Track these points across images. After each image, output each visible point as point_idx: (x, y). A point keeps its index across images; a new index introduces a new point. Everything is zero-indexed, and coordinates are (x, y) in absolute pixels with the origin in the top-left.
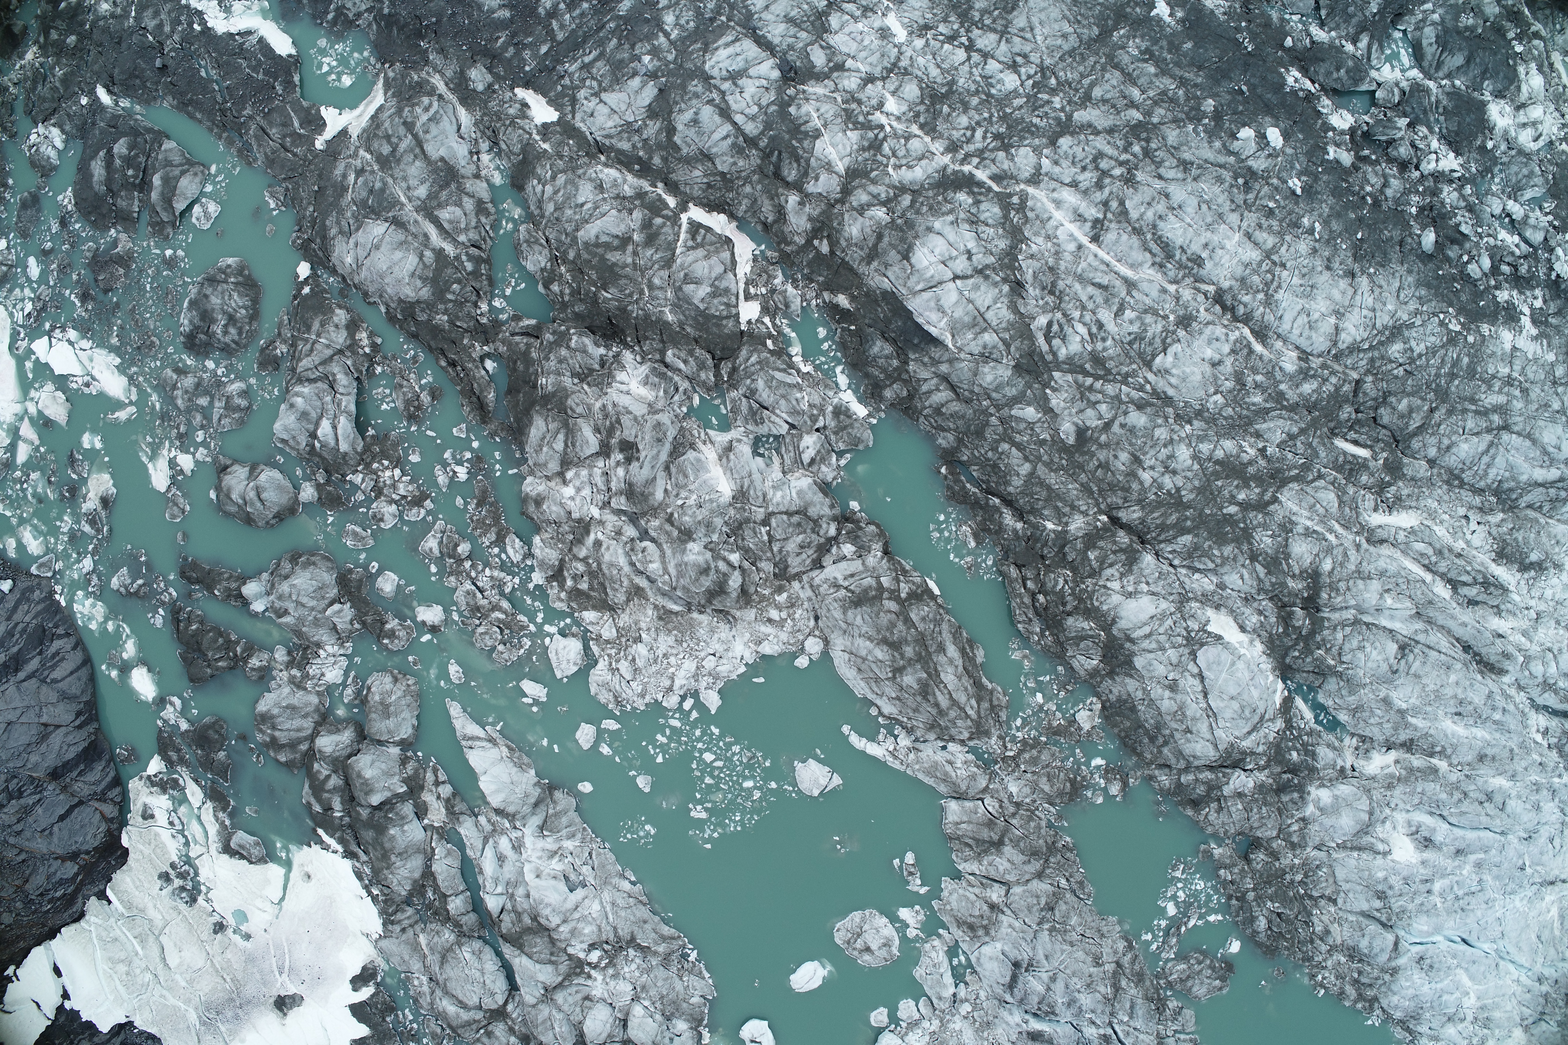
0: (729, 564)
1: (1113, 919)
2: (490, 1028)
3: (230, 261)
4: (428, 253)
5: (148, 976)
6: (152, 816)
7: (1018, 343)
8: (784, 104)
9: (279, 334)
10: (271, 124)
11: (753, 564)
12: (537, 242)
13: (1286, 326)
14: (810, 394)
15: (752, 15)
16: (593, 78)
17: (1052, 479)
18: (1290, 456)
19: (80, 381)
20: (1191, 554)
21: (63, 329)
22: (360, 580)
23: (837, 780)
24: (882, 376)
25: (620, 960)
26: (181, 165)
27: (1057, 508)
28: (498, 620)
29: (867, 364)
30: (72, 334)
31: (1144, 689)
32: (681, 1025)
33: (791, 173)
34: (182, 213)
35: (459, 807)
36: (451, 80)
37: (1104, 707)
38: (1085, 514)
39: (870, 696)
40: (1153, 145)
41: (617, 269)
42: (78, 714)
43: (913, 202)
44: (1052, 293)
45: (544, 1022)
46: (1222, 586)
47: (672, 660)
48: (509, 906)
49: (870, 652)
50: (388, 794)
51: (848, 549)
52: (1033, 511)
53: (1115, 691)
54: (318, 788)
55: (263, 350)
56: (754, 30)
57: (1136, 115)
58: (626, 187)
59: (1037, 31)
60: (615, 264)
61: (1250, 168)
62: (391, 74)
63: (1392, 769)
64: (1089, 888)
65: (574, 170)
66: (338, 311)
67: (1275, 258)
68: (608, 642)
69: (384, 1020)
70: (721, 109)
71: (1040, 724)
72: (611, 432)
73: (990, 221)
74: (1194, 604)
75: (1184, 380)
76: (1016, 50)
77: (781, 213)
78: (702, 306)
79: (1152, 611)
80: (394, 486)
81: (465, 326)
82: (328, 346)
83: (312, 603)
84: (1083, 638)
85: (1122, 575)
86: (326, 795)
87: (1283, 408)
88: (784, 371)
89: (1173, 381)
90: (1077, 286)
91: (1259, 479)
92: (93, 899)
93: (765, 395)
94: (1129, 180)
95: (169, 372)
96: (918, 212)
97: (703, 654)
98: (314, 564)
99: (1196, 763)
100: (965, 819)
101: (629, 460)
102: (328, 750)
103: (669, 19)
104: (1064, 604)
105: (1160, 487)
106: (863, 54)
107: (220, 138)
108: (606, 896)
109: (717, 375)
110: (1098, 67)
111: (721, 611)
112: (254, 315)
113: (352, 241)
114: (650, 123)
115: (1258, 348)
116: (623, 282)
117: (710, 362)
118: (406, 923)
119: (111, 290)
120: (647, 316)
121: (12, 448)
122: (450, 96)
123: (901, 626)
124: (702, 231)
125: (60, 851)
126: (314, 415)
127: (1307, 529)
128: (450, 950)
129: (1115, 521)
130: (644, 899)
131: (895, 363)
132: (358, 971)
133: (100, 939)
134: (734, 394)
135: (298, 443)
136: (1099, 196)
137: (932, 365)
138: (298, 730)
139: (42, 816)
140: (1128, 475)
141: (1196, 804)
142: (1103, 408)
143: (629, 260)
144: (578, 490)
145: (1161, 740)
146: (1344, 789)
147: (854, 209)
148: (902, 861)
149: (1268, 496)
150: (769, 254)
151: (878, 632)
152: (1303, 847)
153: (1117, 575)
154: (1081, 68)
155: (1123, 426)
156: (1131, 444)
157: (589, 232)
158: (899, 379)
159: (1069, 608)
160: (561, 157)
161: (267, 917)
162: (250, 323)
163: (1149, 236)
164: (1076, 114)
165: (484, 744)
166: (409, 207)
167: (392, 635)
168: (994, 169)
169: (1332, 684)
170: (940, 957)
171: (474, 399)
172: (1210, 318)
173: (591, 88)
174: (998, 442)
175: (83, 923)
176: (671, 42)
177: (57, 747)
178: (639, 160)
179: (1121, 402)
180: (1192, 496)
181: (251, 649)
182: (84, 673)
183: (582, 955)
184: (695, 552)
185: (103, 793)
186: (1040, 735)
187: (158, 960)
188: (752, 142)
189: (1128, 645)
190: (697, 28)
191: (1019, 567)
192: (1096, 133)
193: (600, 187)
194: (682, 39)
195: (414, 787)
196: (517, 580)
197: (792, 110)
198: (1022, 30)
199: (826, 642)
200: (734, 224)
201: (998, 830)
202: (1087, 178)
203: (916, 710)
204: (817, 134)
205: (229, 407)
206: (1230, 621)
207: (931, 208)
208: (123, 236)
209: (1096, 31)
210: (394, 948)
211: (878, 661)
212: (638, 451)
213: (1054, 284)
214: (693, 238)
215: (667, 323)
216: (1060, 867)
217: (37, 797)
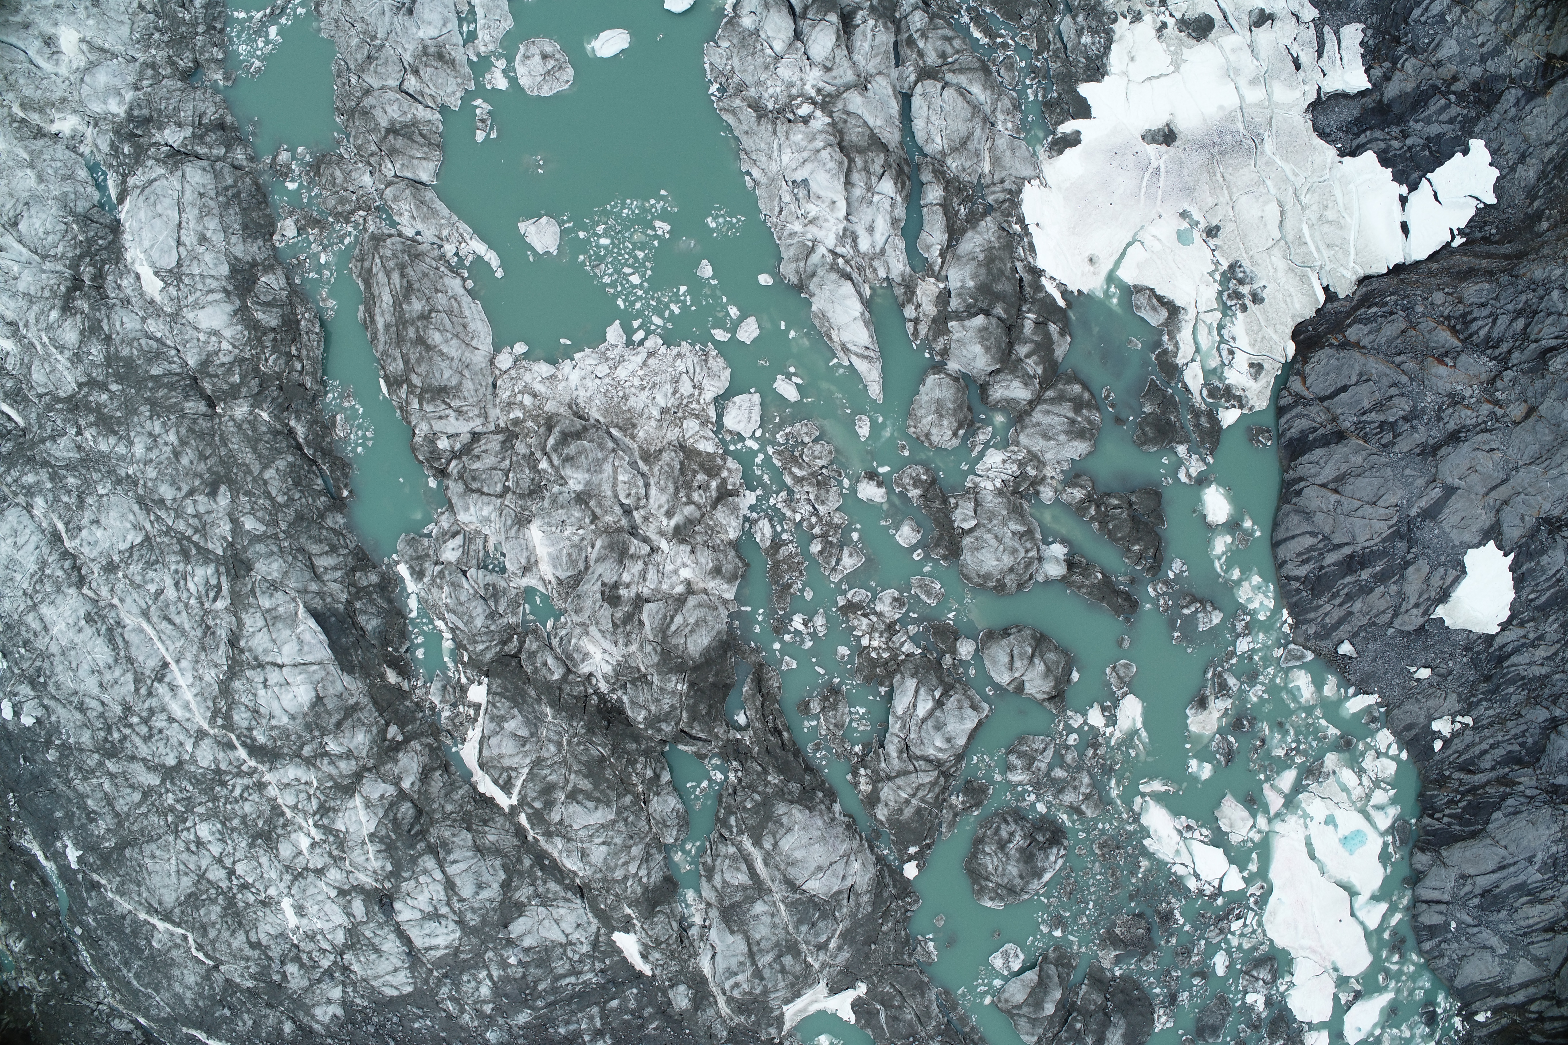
0: (550, 460)
1: (324, 35)
2: (940, 62)
3: (989, 904)
4: (768, 846)
5: (1305, 199)
6: (1251, 365)
7: (244, 590)
8: (395, 875)
9: (956, 815)
10: (910, 1024)
11: (532, 454)
12: (657, 823)
13: (34, 539)
14: (440, 599)
15: (409, 968)
16: (571, 960)
17: (249, 457)
18: (59, 422)
19: (1197, 834)
20: (157, 356)
21: (1201, 892)
22: (937, 545)
23: (522, 227)
24: (375, 596)
25: (783, 100)
26: (1019, 1015)
27: (254, 429)
28: (800, 467)
29: (388, 612)
30: (1192, 884)
31: (228, 243)
32: (747, 22)
33: (406, 809)
34: (1033, 967)
35: (899, 291)
36: (710, 1005)
37: (272, 235)
38: (232, 418)
39: (466, 300)
40: (102, 734)
41: (585, 771)
42: (1299, 493)
43: (301, 748)
44: (208, 627)
45: (877, 55)
46: (144, 319)
47: (637, 382)
48: (874, 180)
49: (447, 341)
50: (967, 323)
51: (443, 444)
52: (275, 433)
53: (255, 248)
54: (1044, 348)
55: (978, 805)
56: (409, 954)
57: (110, 765)
58: (560, 846)
59: (173, 869)
60: (586, 777)
61: (33, 689)
62: (773, 1031)
63: (57, 116)
64: (334, 69)
65: (605, 879)
66: (883, 819)
67: (30, 603)
68: (697, 417)
69: (1060, 95)
70: (453, 889)
71: (330, 234)
72: (628, 618)
73: (243, 708)
74: (168, 310)
75: (123, 515)
76: (194, 857)
77: (425, 776)
78: (515, 711)
79: (202, 314)
80: (872, 629)
81: (754, 765)
82: (899, 788)
83: (988, 536)
84: (267, 304)
85: (216, 353)
86: (1036, 338)
87: (53, 466)
88: (457, 628)
89: (131, 517)
90: (187, 626)
91: (88, 409)
92: (1342, 295)
93: (479, 610)
94: (128, 709)
95: (1089, 814)
96: (300, 737)
97: (607, 380)
98: (979, 576)
99: (205, 163)
100: (415, 162)
101: (616, 586)
102: (1016, 384)
103: (485, 991)
104: (275, 339)
105: (164, 424)
106: (320, 898)
107: (973, 1028)
108: (774, 167)
109: (522, 643)
110: (132, 819)
111: (581, 417)
112: (978, 842)
113: (849, 882)
114: (524, 899)
115: (61, 526)
116: (584, 758)
117: (523, 656)
118: (998, 188)
119: (1134, 915)
120: (570, 718)
121: (1298, 788)
122: (714, 989)
123: (413, 358)
124: (501, 782)
125: (1356, 354)
126: (930, 724)
127: (61, 352)
128: (954, 150)
129: (211, 405)
130: (743, 156)
131: (358, 605)
132: (1069, 151)
133: (1346, 252)
134: (512, 620)
135: (959, 701)
136: (153, 702)
137: (324, 593)
138: (1049, 412)
139: (1364, 396)
140: (187, 443)
141: (221, 125)
142: (190, 510)
143: (573, 776)
144: (676, 572)
145: (230, 193)
146: (97, 108)
147: (356, 758)
148: (488, 134)
149: (85, 390)
150: (449, 741)
151: (431, 358)
152: (146, 64)
153: (221, 355)
154: (145, 823)
155: (179, 489)
156: (177, 470)
157: (602, 815)
158: (360, 589)
159: (271, 336)
160: (617, 895)
161: (1152, 230)
162: (984, 835)
163: (122, 653)
164: (158, 782)
165: (853, 348)
166: (777, 897)
167: (917, 482)
168: (232, 755)
169: (82, 206)
170: (482, 35)
171: (764, 690)
172: (91, 565)
173: (574, 952)
174: (286, 505)
175: (1361, 273)
176: (487, 968)
177: (1330, 464)
178: (543, 868)
179: (176, 511)
180: (142, 408)
181: (1080, 508)
182: (1281, 534)
183: (818, 113)
184: (576, 480)
185: (1296, 403)
186: (332, 224)
187: (1289, 214)
188: (432, 850)
189: (230, 288)
190: (461, 973)
191: (302, 385)
192: (144, 760)
193: (584, 854)
194: (476, 966)
195: (940, 323)
196: (772, 501)
197: (389, 867)
198: (186, 874)
199: (492, 362)
200: (473, 779)
201: (388, 144)
202: (159, 722)
203: (426, 275)
204: (372, 836)
205: (1030, 761)
206: (145, 288)
207: (288, 736)
208: (1106, 964)
209: (127, 852)
210: (1018, 166)
211: (442, 330)
212: (603, 593)
213: (205, 634)
214: (510, 778)
215: (552, 707)
216: (349, 96)
217: (1364, 418)
